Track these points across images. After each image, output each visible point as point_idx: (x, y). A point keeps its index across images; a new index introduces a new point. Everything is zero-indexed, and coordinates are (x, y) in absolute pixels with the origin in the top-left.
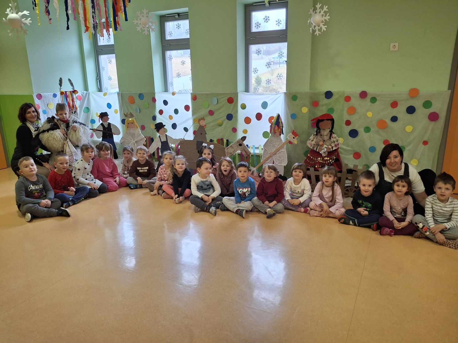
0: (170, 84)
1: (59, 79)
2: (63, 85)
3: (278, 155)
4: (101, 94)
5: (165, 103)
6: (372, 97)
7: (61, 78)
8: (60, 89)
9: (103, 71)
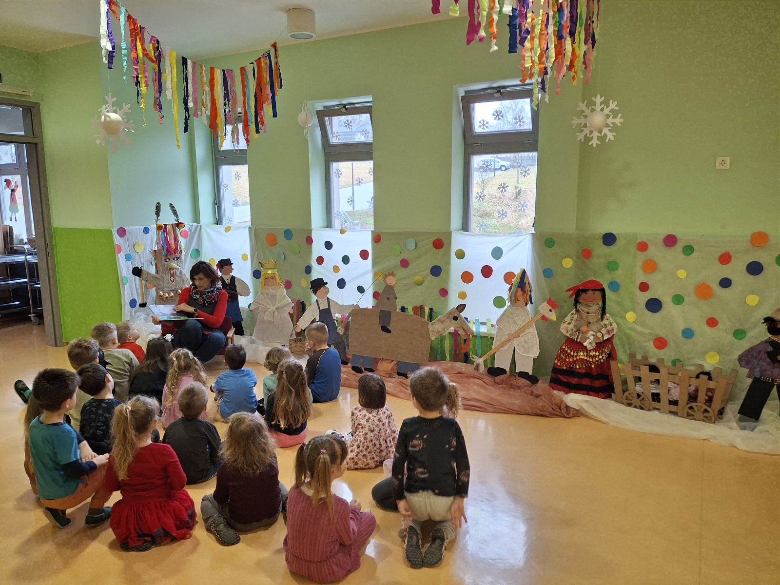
0: (335, 215)
1: (156, 204)
2: (161, 214)
3: (522, 338)
4: (221, 228)
5: (328, 245)
6: (685, 245)
7: (158, 203)
8: (157, 221)
9: (225, 190)
